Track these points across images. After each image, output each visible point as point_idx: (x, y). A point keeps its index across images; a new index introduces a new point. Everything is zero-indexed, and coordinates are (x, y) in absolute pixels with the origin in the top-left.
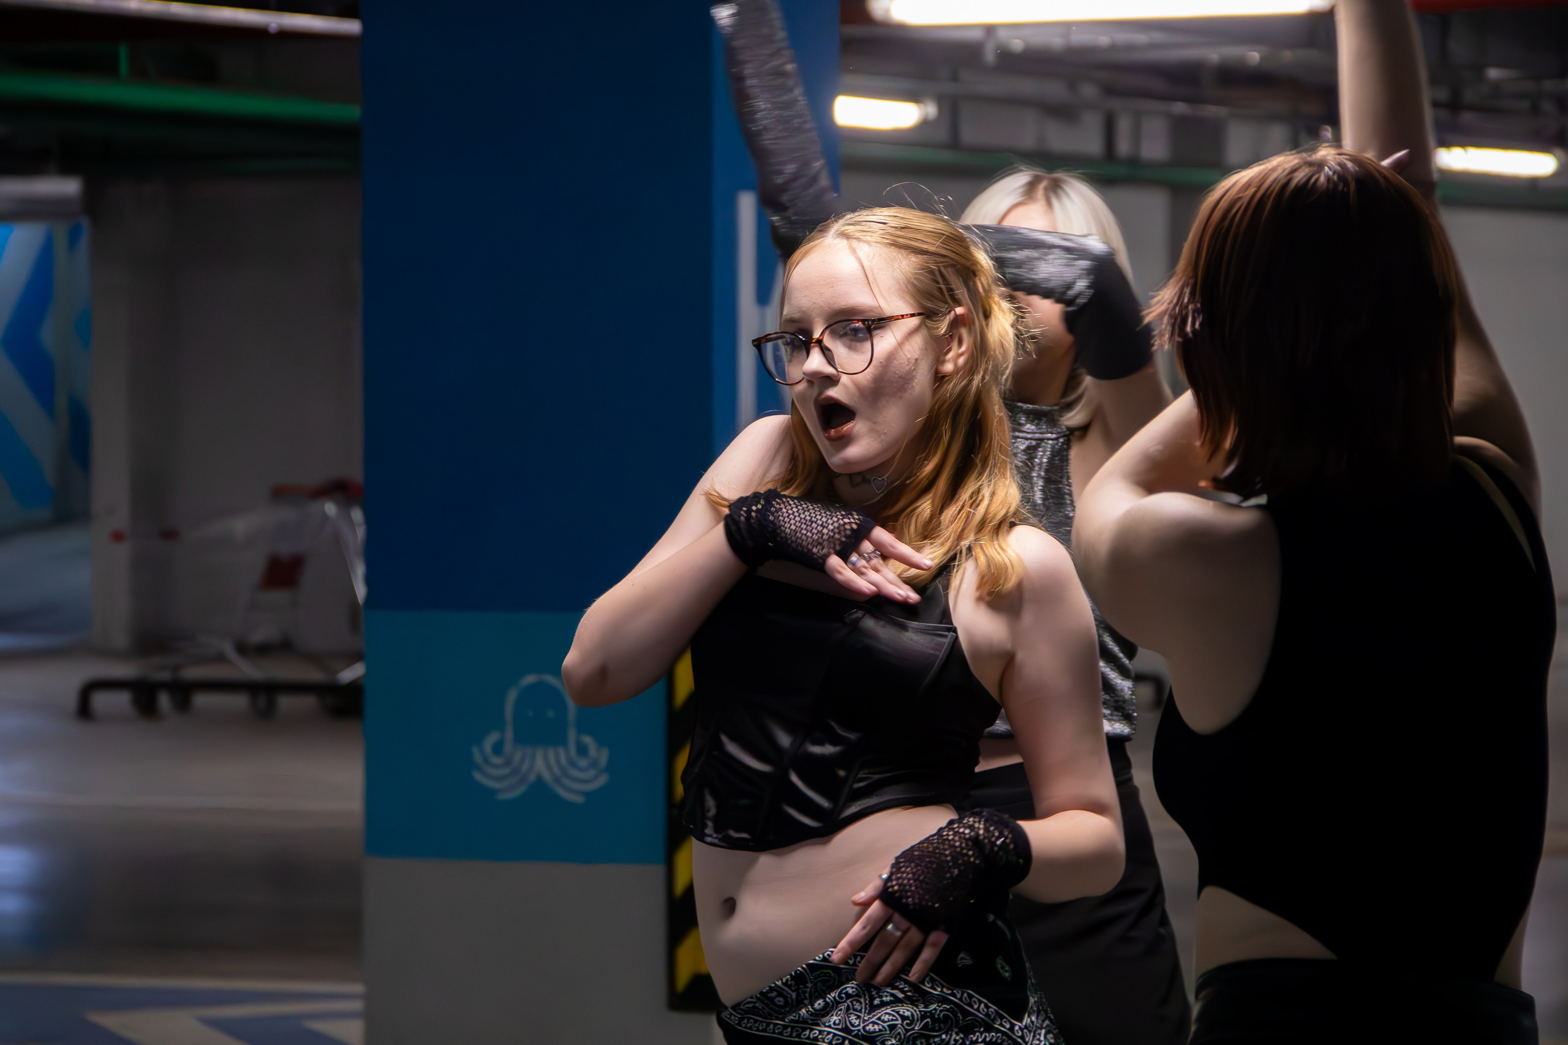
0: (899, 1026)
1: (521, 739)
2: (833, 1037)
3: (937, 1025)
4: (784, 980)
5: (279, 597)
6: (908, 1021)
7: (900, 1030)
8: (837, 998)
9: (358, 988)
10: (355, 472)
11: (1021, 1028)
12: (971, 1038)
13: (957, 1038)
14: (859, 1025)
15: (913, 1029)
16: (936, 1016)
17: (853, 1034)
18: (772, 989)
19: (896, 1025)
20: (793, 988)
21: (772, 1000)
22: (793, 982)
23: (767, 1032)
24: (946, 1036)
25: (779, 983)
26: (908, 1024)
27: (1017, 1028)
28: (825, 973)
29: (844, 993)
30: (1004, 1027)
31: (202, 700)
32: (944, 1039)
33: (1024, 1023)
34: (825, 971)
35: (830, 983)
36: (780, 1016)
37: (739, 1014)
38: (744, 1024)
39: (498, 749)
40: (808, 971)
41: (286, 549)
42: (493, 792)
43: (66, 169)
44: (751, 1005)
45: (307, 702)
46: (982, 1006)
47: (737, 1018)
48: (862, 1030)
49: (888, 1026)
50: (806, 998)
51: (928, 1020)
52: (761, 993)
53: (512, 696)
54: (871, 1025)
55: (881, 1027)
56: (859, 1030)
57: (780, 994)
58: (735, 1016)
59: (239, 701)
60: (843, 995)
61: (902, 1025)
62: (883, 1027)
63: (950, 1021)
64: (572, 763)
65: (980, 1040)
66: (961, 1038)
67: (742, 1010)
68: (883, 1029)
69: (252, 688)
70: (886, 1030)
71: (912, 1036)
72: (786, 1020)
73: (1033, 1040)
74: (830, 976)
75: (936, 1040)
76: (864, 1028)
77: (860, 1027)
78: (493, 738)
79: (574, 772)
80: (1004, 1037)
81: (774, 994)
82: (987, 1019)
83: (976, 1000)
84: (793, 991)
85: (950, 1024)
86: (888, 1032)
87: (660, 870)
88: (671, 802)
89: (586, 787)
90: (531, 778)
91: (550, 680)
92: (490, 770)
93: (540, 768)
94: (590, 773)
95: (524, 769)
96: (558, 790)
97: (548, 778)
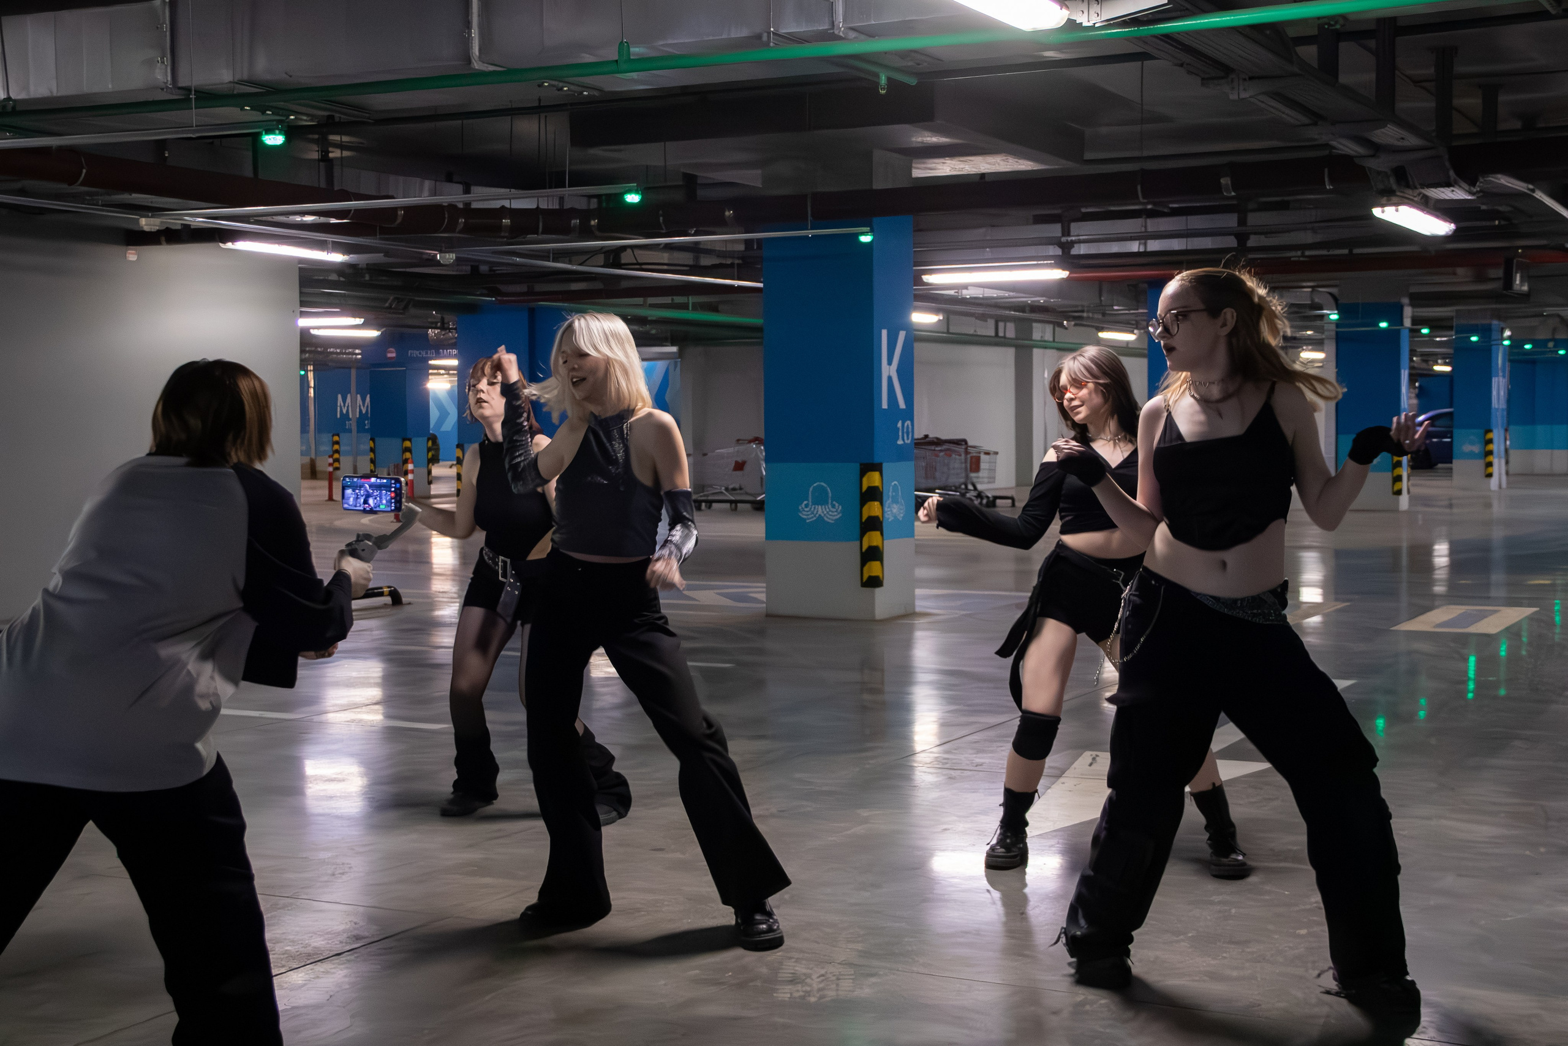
1: (813, 504)
5: (738, 473)
9: (764, 585)
10: (762, 435)
31: (715, 505)
39: (807, 506)
41: (740, 460)
42: (805, 520)
43: (673, 345)
45: (748, 506)
53: (811, 489)
59: (727, 505)
64: (830, 511)
69: (731, 502)
78: (805, 502)
79: (830, 513)
87: (858, 543)
88: (861, 523)
89: (835, 518)
90: (817, 515)
91: (823, 484)
92: (804, 513)
93: (820, 512)
94: (836, 513)
95: (815, 512)
96: (826, 519)
97: (823, 515)
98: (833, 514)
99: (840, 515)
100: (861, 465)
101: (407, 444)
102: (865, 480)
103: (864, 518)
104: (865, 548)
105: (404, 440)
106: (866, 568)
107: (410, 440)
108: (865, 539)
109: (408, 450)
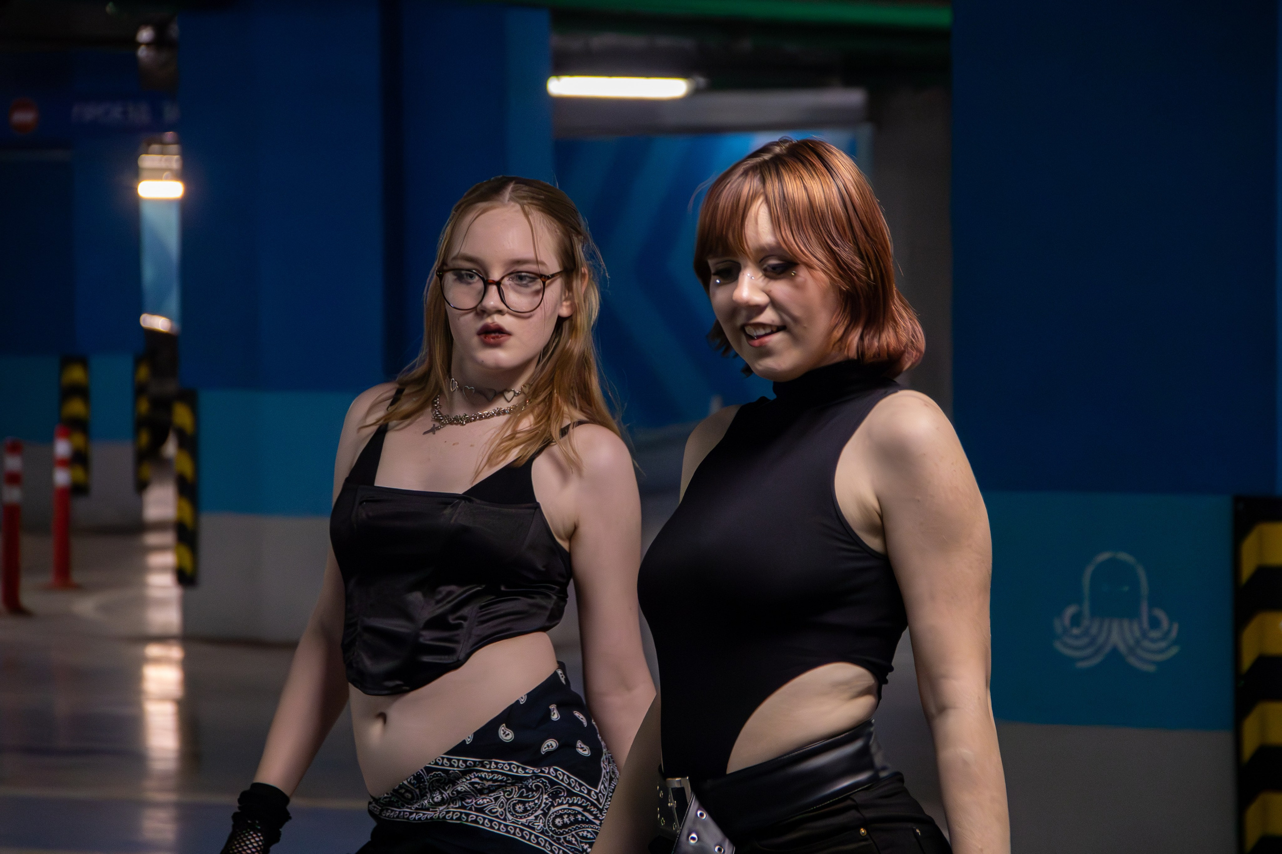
0: (502, 797)
1: (1095, 614)
2: (453, 814)
3: (530, 793)
4: (409, 780)
6: (508, 793)
7: (502, 800)
8: (451, 795)
11: (596, 793)
12: (558, 801)
13: (547, 802)
14: (472, 802)
15: (513, 797)
16: (530, 787)
17: (468, 808)
18: (401, 787)
19: (499, 797)
20: (415, 786)
21: (402, 795)
22: (414, 781)
23: (399, 818)
24: (538, 801)
25: (405, 782)
26: (508, 795)
27: (593, 793)
28: (437, 775)
29: (455, 791)
30: (583, 792)
32: (537, 803)
33: (599, 789)
34: (437, 773)
35: (443, 781)
36: (409, 806)
37: (380, 806)
38: (384, 814)
39: (1076, 620)
40: (425, 772)
42: (1072, 660)
43: (848, 84)
44: (387, 800)
46: (565, 777)
47: (378, 810)
48: (474, 805)
49: (494, 798)
50: (427, 793)
51: (524, 790)
52: (394, 790)
53: (1088, 570)
54: (481, 801)
55: (488, 800)
56: (472, 805)
57: (407, 791)
58: (378, 808)
60: (455, 793)
61: (504, 796)
62: (490, 799)
63: (541, 790)
64: (1145, 636)
65: (565, 802)
66: (550, 802)
67: (382, 803)
68: (490, 801)
70: (492, 801)
71: (512, 803)
72: (413, 808)
73: (606, 802)
74: (441, 776)
75: (531, 804)
76: (476, 803)
77: (473, 803)
78: (1070, 611)
79: (1145, 643)
80: (583, 800)
81: (403, 791)
82: (569, 787)
83: (560, 773)
84: (417, 788)
85: (541, 791)
86: (494, 802)
87: (1225, 738)
88: (1237, 674)
89: (1159, 658)
90: (1108, 649)
91: (1124, 556)
92: (1070, 641)
93: (1115, 638)
94: (1163, 644)
95: (1101, 640)
96: (1132, 660)
97: (1122, 648)
98: (1154, 646)
99: (1174, 651)
100: (1237, 499)
101: (76, 374)
102: (1249, 546)
103: (1247, 660)
104: (1249, 748)
105: (67, 361)
106: (1253, 813)
107: (84, 362)
108: (1250, 726)
109: (80, 391)
